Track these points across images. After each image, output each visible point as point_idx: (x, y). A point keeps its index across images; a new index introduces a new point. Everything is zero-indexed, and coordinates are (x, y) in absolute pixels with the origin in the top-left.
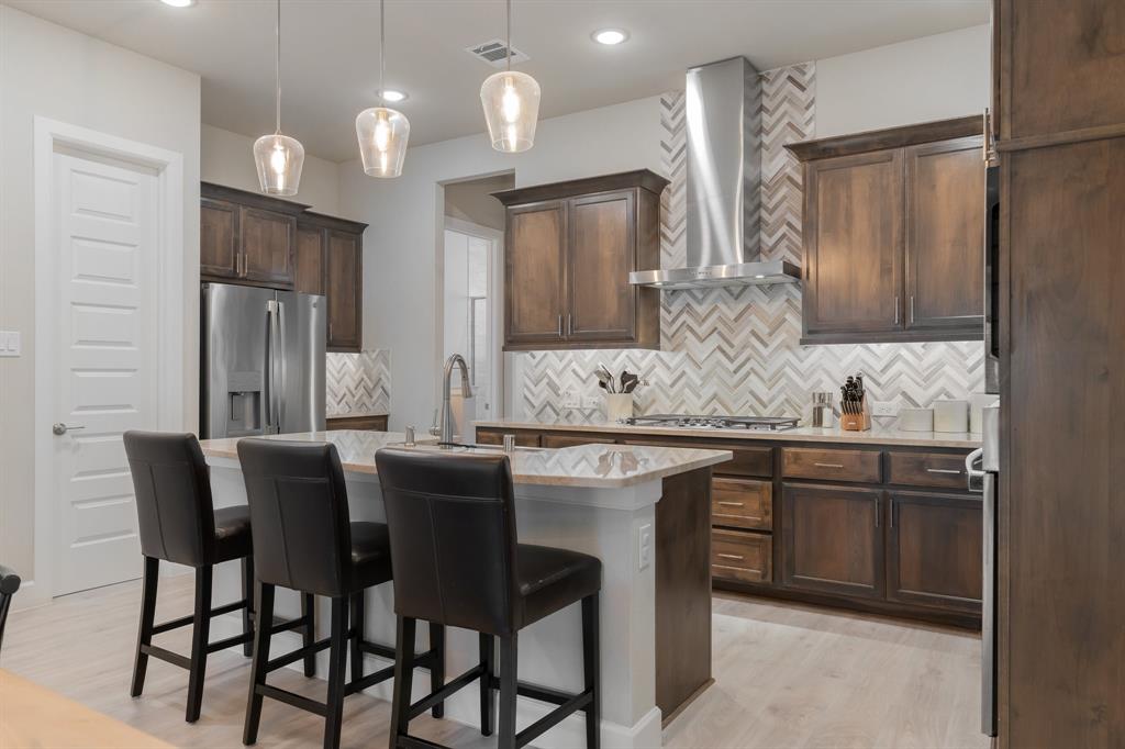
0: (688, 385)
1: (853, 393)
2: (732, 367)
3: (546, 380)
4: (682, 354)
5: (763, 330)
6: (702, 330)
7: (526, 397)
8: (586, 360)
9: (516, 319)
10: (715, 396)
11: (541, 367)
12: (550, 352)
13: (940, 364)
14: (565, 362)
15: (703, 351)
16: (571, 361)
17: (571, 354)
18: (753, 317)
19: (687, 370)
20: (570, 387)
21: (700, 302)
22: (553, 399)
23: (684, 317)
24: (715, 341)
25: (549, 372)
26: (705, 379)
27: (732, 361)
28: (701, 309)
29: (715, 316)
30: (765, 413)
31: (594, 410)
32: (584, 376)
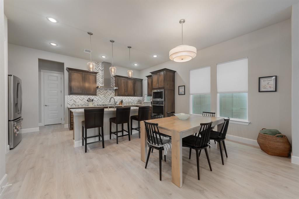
0: (99, 101)
1: (122, 101)
2: (105, 99)
3: (73, 100)
4: (99, 97)
5: (109, 94)
6: (102, 94)
7: (68, 103)
8: (82, 97)
9: (72, 90)
10: (103, 102)
11: (72, 98)
12: (74, 96)
13: (126, 99)
14: (77, 97)
15: (101, 96)
16: (78, 97)
17: (79, 96)
18: (108, 93)
19: (100, 99)
20: (79, 101)
21: (101, 90)
22: (75, 103)
23: (99, 92)
24: (103, 95)
25: (74, 99)
26: (102, 100)
27: (105, 98)
28: (101, 91)
29: (103, 92)
30: (110, 104)
31: (83, 105)
32: (81, 99)
